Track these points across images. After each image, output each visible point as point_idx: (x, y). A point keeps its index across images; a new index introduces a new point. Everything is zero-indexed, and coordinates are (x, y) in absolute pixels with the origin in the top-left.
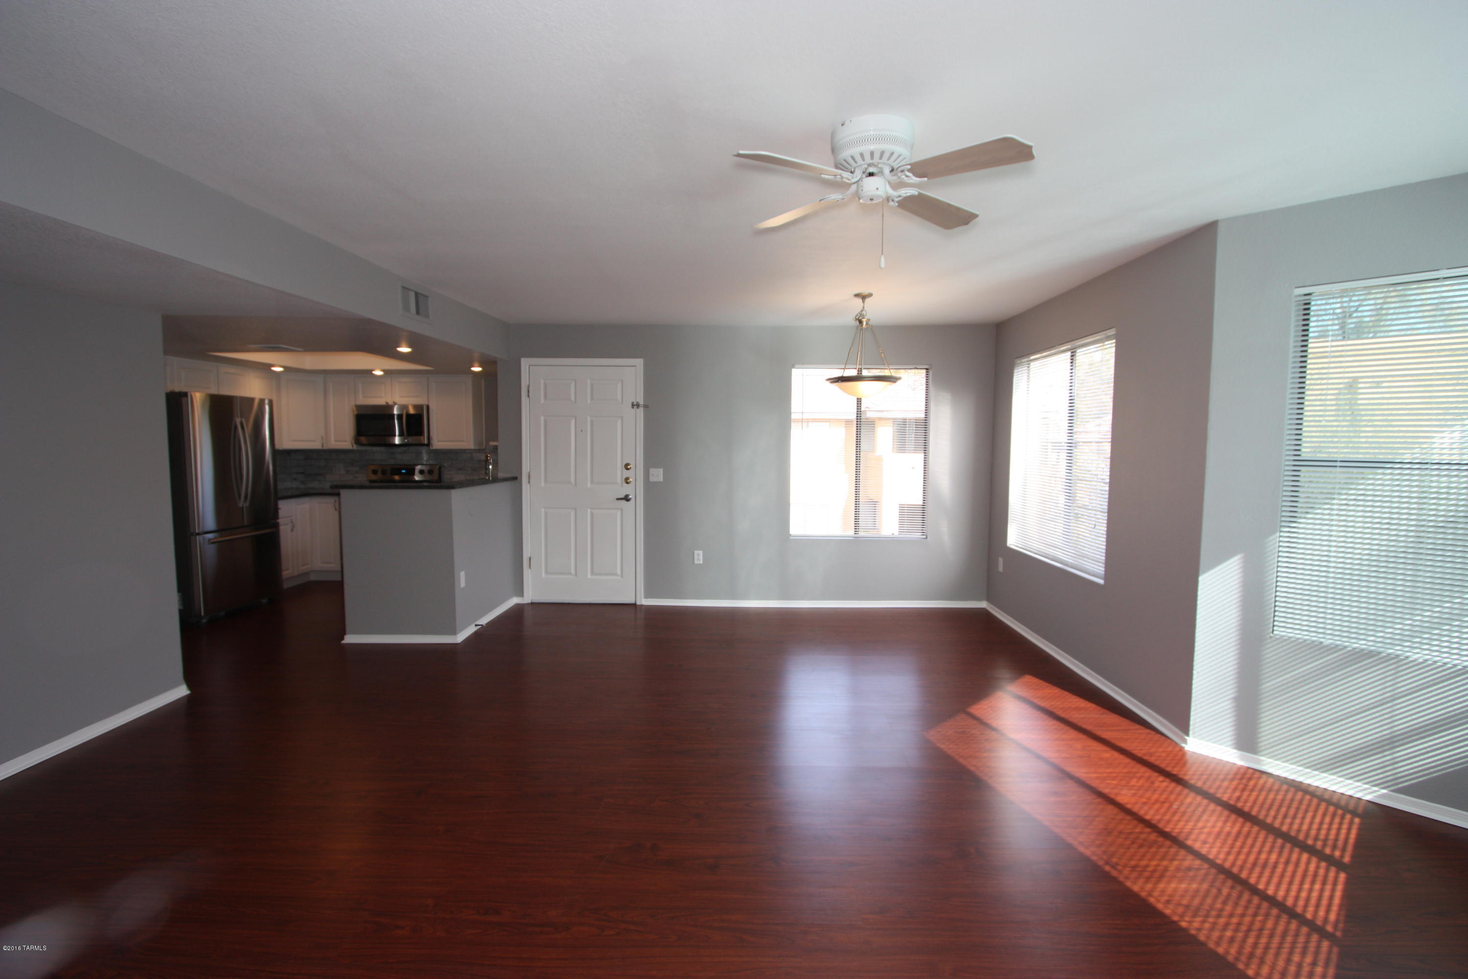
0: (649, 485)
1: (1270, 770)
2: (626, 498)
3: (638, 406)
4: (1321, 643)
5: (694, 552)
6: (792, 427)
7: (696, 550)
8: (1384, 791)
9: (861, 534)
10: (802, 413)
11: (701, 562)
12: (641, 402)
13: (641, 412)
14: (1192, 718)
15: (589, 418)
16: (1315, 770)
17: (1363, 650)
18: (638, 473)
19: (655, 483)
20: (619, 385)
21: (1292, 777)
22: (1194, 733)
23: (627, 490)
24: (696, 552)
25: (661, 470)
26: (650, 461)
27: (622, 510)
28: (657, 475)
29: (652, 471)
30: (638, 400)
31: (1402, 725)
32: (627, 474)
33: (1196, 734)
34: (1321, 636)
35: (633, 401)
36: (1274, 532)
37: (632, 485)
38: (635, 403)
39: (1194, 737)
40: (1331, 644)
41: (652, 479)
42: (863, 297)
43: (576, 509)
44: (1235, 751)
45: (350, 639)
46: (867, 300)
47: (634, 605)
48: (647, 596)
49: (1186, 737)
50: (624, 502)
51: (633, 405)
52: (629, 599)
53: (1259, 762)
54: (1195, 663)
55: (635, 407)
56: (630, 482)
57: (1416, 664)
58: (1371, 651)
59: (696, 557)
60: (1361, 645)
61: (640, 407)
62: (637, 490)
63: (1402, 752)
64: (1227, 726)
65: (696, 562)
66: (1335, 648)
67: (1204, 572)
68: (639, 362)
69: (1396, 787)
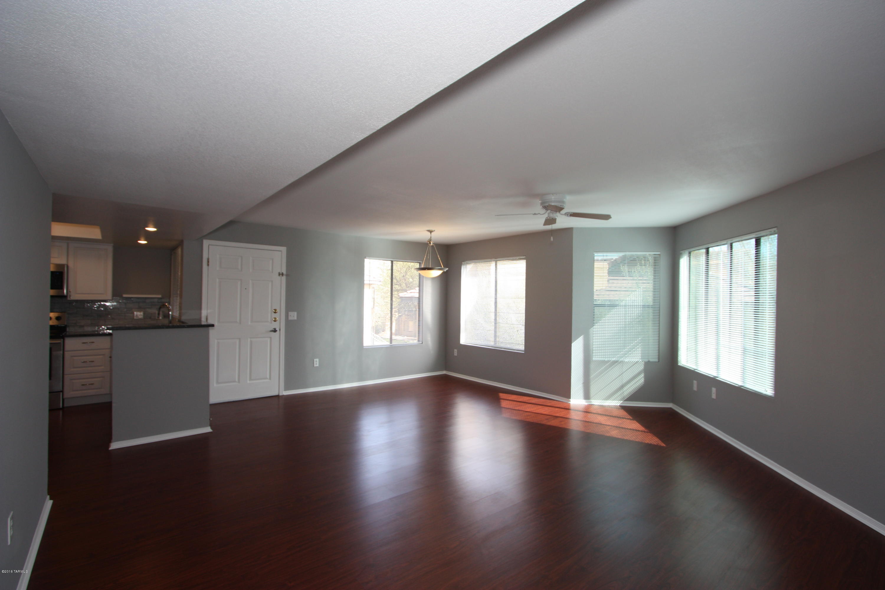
0: (288, 323)
1: (594, 404)
2: (275, 331)
3: (283, 274)
4: (605, 360)
5: (314, 360)
6: (365, 288)
7: (315, 359)
8: (622, 402)
9: (393, 343)
10: (370, 281)
11: (318, 365)
12: (285, 273)
13: (284, 278)
14: (571, 392)
15: (250, 281)
16: (605, 400)
17: (615, 361)
18: (281, 316)
19: (291, 321)
20: (271, 262)
21: (600, 404)
22: (572, 397)
23: (276, 325)
24: (315, 360)
25: (296, 313)
26: (289, 308)
27: (271, 338)
28: (293, 316)
29: (291, 313)
30: (283, 272)
31: (624, 381)
32: (274, 315)
33: (573, 398)
34: (605, 358)
35: (279, 272)
36: (591, 328)
37: (278, 322)
38: (281, 273)
39: (572, 399)
40: (607, 360)
41: (290, 318)
42: (431, 232)
43: (240, 339)
44: (584, 400)
45: (115, 446)
46: (432, 233)
47: (278, 396)
48: (286, 389)
49: (570, 400)
50: (273, 333)
51: (279, 274)
52: (275, 393)
53: (591, 402)
54: (572, 373)
55: (281, 275)
56: (277, 320)
57: (627, 362)
58: (617, 361)
59: (315, 363)
60: (614, 359)
61: (284, 276)
62: (281, 325)
63: (625, 389)
64: (581, 393)
65: (315, 365)
66: (608, 361)
67: (573, 342)
68: (284, 249)
69: (624, 400)
